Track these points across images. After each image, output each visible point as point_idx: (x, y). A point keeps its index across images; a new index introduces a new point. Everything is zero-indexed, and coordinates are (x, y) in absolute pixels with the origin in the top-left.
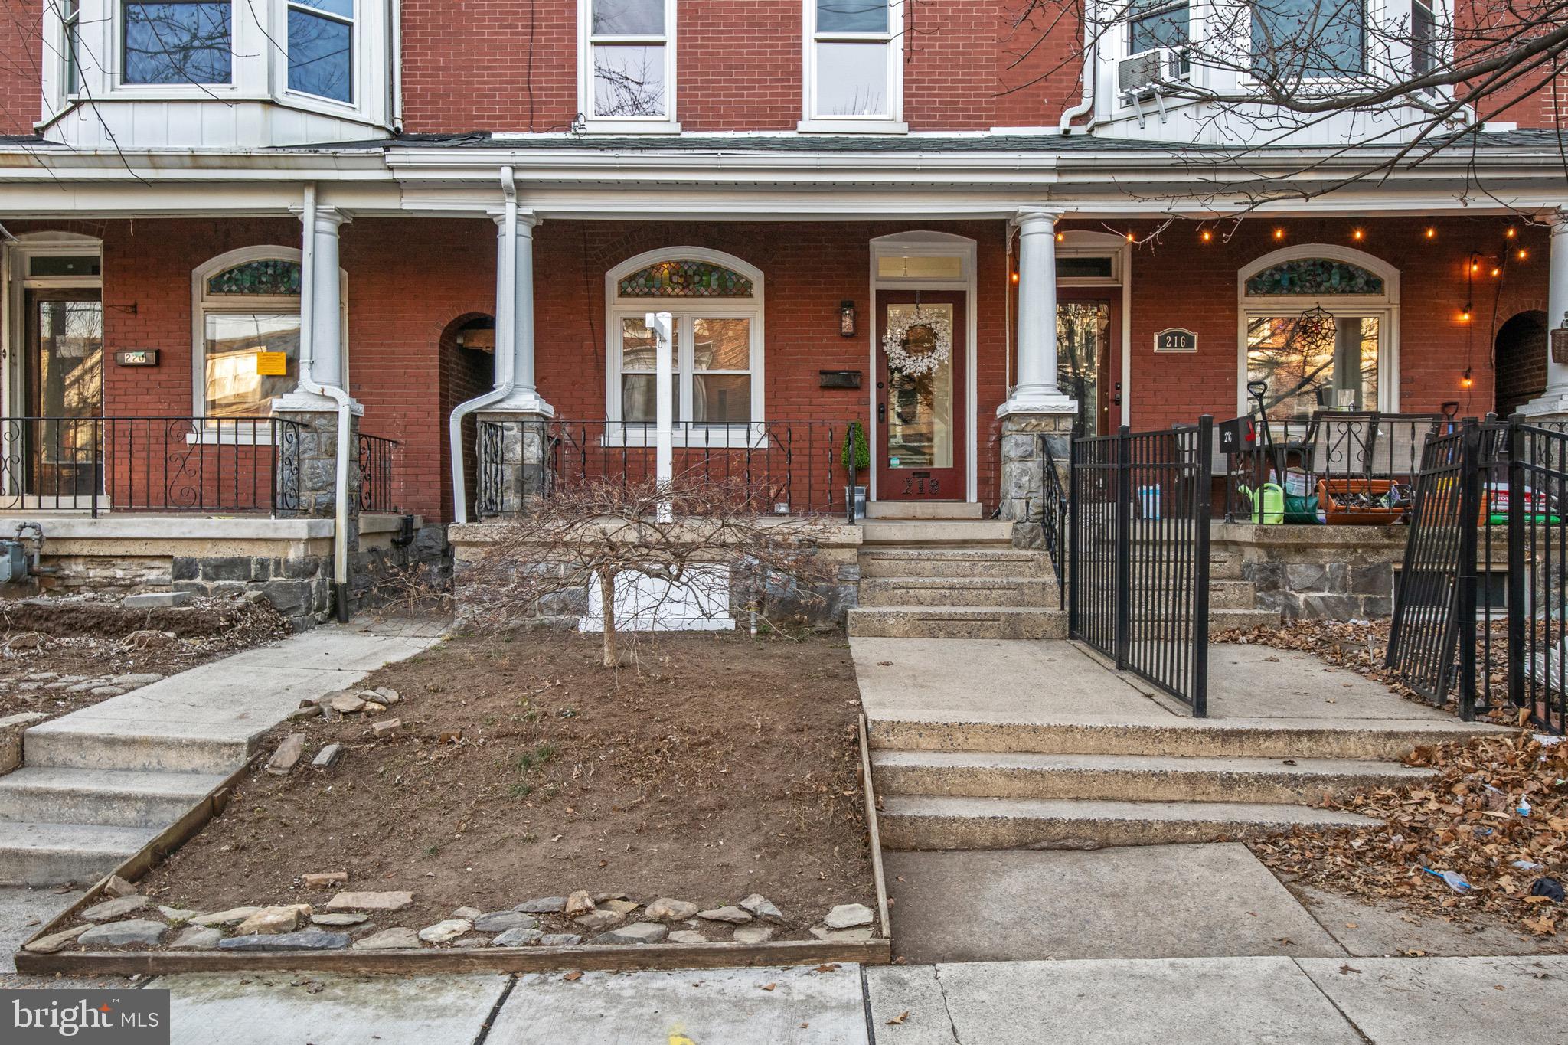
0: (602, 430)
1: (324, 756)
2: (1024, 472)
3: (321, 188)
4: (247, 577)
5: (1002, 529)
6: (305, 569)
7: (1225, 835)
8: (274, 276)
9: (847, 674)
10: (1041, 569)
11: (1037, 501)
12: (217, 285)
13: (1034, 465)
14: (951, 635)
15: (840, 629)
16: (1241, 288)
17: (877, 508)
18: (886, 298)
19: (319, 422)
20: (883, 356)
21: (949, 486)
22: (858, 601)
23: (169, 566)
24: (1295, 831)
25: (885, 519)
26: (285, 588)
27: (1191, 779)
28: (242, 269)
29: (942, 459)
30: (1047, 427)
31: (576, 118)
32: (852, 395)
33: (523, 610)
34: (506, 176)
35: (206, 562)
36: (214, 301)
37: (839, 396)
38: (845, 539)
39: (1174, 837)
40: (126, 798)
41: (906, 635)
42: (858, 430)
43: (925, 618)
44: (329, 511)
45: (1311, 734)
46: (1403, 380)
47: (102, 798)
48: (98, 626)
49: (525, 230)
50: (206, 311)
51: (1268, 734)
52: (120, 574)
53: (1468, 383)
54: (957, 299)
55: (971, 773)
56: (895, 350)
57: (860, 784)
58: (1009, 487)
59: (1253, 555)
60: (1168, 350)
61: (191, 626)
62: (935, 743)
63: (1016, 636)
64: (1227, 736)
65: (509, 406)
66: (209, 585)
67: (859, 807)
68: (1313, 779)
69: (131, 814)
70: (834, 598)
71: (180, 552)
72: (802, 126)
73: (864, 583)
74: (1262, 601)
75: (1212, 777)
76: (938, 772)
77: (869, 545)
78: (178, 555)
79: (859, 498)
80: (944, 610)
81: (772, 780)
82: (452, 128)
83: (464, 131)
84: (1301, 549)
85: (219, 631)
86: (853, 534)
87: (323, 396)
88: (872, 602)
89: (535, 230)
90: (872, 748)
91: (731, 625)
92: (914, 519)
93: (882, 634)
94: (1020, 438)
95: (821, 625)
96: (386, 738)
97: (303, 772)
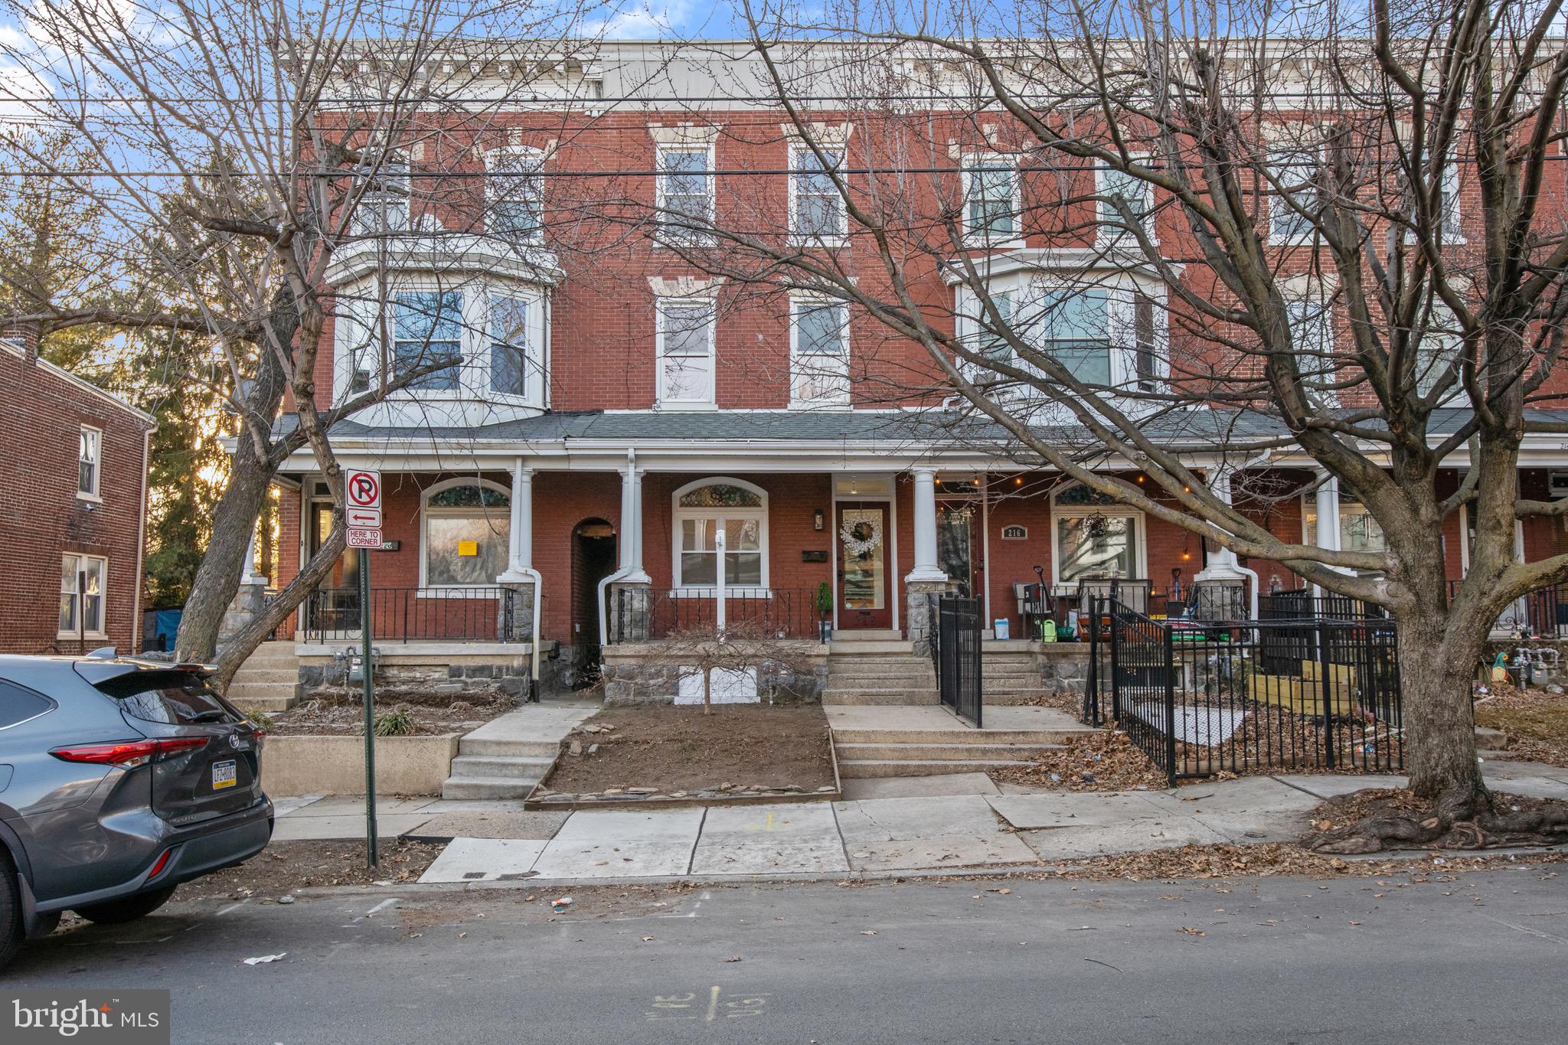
0: (670, 587)
1: (593, 748)
2: (919, 614)
3: (525, 458)
4: (490, 676)
5: (907, 646)
6: (519, 672)
7: (978, 769)
8: (470, 496)
9: (824, 718)
10: (928, 668)
11: (927, 630)
12: (435, 501)
13: (925, 610)
14: (878, 704)
15: (818, 700)
16: (1053, 501)
17: (839, 634)
18: (842, 506)
19: (522, 589)
20: (841, 543)
21: (881, 620)
22: (828, 686)
23: (446, 670)
24: (1006, 768)
25: (843, 641)
26: (512, 682)
27: (968, 750)
28: (450, 491)
29: (878, 604)
30: (931, 589)
31: (655, 401)
32: (822, 566)
33: (644, 694)
34: (631, 453)
35: (468, 668)
36: (432, 510)
37: (813, 566)
38: (821, 652)
39: (957, 770)
40: (514, 765)
41: (854, 704)
42: (826, 588)
43: (863, 695)
44: (528, 639)
45: (1023, 733)
46: (1149, 556)
47: (504, 765)
48: (426, 702)
49: (639, 480)
50: (428, 516)
51: (1005, 733)
52: (418, 675)
53: (1187, 557)
54: (885, 506)
55: (877, 749)
56: (847, 536)
57: (830, 754)
58: (912, 623)
59: (1041, 659)
60: (1010, 538)
61: (476, 701)
62: (862, 739)
63: (912, 703)
64: (988, 734)
65: (629, 579)
66: (469, 681)
67: (830, 762)
68: (1020, 750)
69: (516, 772)
70: (814, 684)
71: (453, 663)
72: (790, 407)
73: (831, 677)
74: (1045, 684)
75: (977, 749)
76: (863, 749)
77: (833, 656)
78: (452, 664)
79: (827, 628)
80: (874, 690)
81: (792, 755)
82: (580, 407)
83: (588, 409)
84: (1065, 655)
85: (490, 703)
86: (825, 649)
87: (526, 574)
88: (835, 686)
89: (643, 479)
90: (835, 742)
91: (758, 700)
92: (861, 640)
93: (840, 703)
94: (916, 595)
95: (807, 700)
96: (617, 742)
97: (585, 755)
